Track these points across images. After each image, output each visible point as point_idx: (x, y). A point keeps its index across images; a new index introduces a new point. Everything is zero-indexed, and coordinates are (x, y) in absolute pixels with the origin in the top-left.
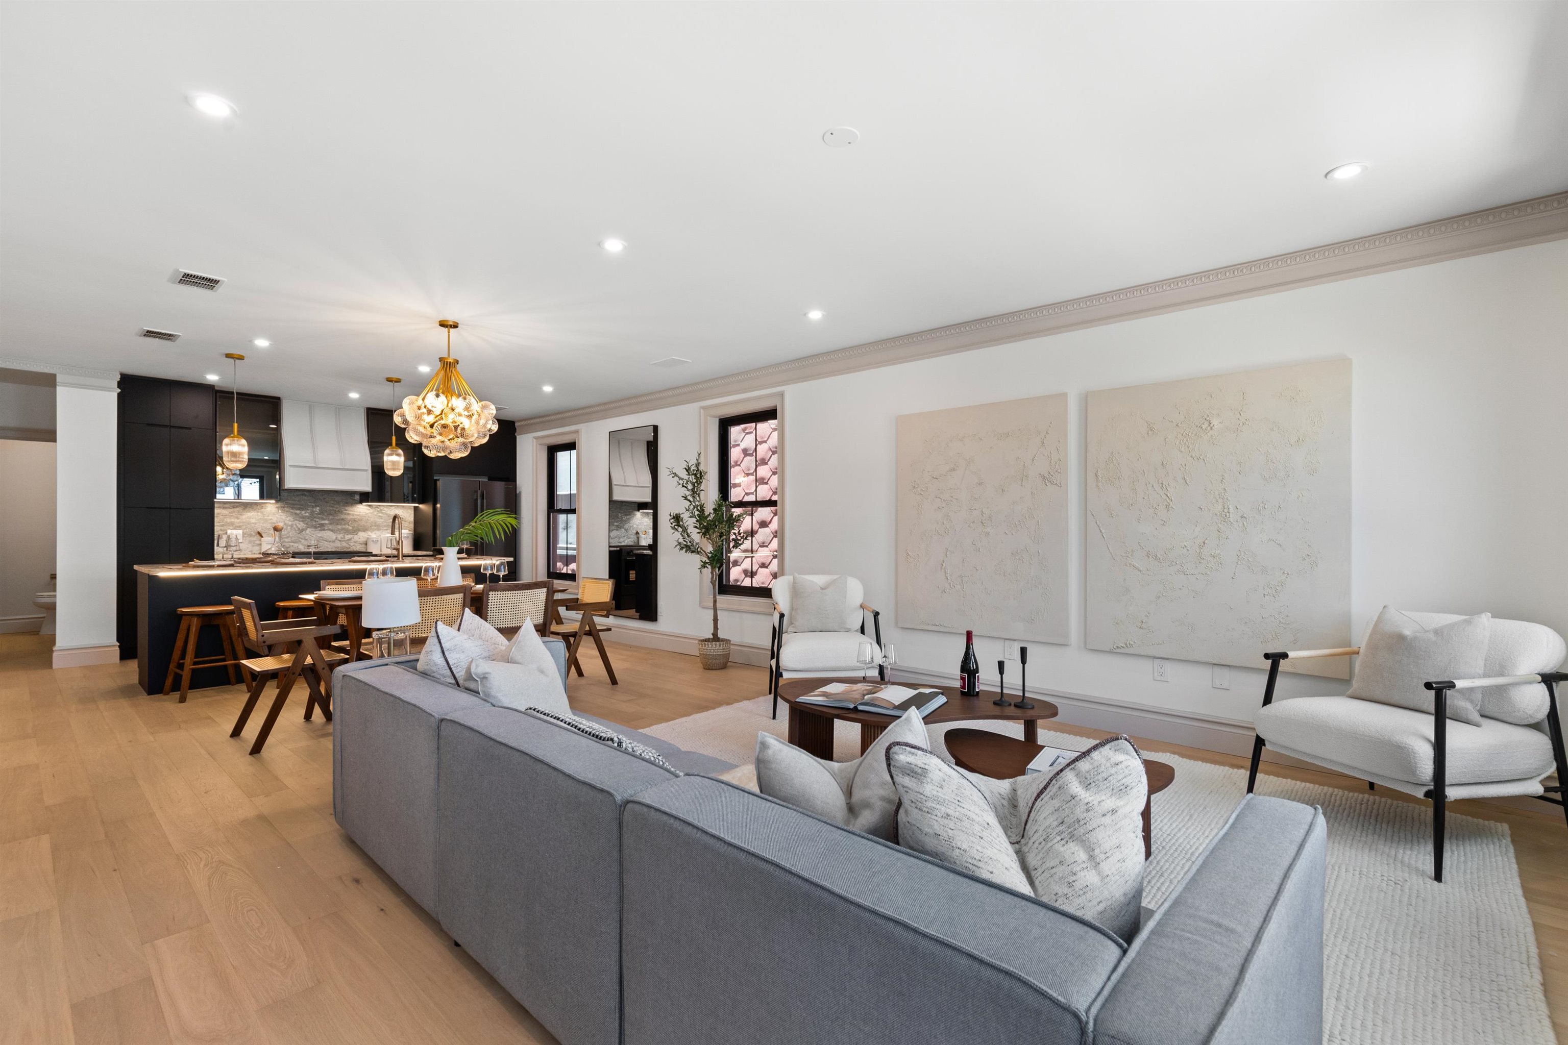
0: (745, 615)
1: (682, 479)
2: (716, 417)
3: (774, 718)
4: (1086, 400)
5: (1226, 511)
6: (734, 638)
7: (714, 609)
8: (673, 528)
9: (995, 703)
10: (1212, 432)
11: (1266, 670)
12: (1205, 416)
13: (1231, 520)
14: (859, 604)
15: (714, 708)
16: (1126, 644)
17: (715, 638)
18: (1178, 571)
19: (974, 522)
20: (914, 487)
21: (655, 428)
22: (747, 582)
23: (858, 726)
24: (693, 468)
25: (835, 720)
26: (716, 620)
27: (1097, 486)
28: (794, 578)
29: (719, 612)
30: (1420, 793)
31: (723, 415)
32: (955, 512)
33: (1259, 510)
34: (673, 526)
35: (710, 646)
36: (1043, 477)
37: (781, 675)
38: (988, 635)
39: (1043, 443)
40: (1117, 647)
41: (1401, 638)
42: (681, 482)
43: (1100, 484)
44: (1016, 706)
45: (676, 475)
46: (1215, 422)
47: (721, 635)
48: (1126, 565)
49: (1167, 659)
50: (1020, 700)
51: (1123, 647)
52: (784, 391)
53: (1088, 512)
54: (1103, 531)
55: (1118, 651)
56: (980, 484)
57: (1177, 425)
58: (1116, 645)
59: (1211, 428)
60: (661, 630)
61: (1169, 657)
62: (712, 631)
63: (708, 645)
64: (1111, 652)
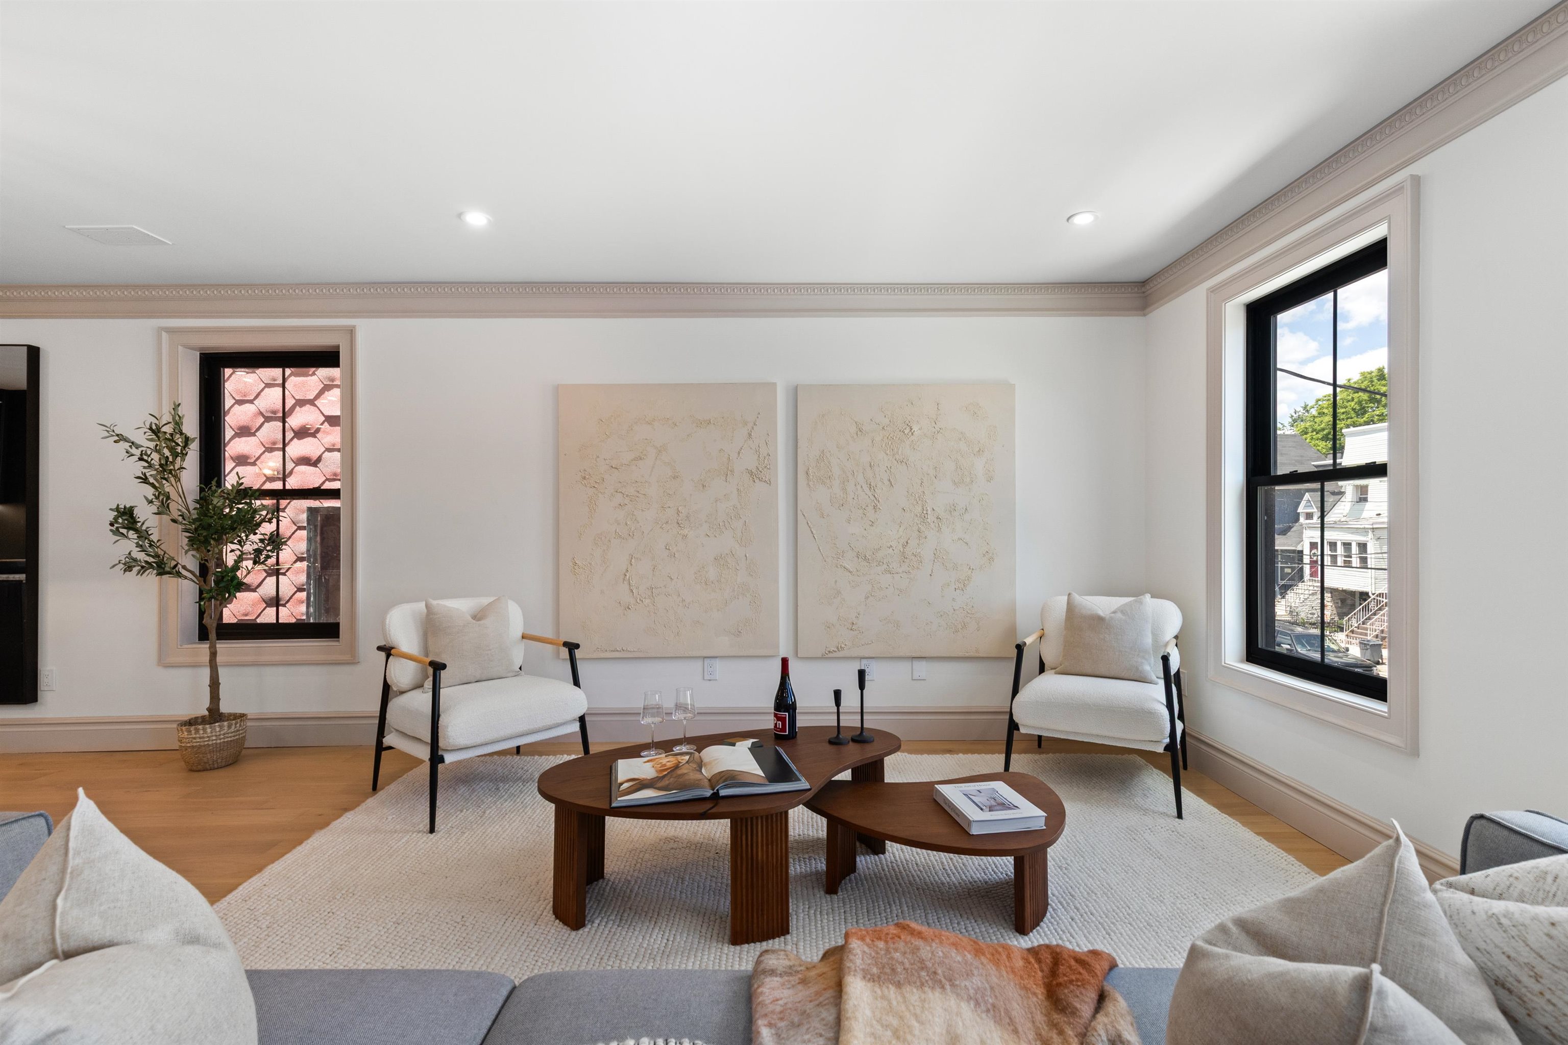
0: (268, 670)
1: (137, 447)
2: (193, 349)
3: (432, 830)
4: (795, 393)
5: (925, 512)
6: (251, 710)
7: (211, 667)
8: (116, 532)
9: (831, 742)
10: (912, 438)
11: (1012, 658)
12: (907, 422)
13: (929, 520)
14: (520, 634)
15: (300, 843)
16: (838, 648)
17: (215, 715)
18: (885, 570)
19: (667, 522)
20: (584, 478)
21: (33, 354)
22: (268, 616)
23: (727, 822)
24: (168, 429)
25: (607, 818)
26: (215, 685)
27: (808, 484)
28: (427, 606)
29: (221, 671)
30: (1160, 749)
31: (208, 348)
32: (643, 510)
33: (950, 511)
34: (114, 528)
35: (209, 730)
36: (751, 473)
37: (442, 760)
38: (687, 655)
39: (750, 435)
40: (829, 652)
41: (1100, 619)
42: (134, 450)
43: (811, 483)
44: (854, 740)
45: (121, 438)
46: (915, 428)
47: (225, 707)
48: (837, 567)
49: (873, 658)
50: (859, 733)
51: (835, 651)
52: (354, 327)
53: (799, 512)
54: (814, 532)
55: (830, 655)
56: (675, 477)
57: (883, 428)
58: (828, 649)
59: (912, 434)
60: (47, 716)
61: (873, 656)
62: (206, 702)
63: (204, 730)
64: (823, 658)
